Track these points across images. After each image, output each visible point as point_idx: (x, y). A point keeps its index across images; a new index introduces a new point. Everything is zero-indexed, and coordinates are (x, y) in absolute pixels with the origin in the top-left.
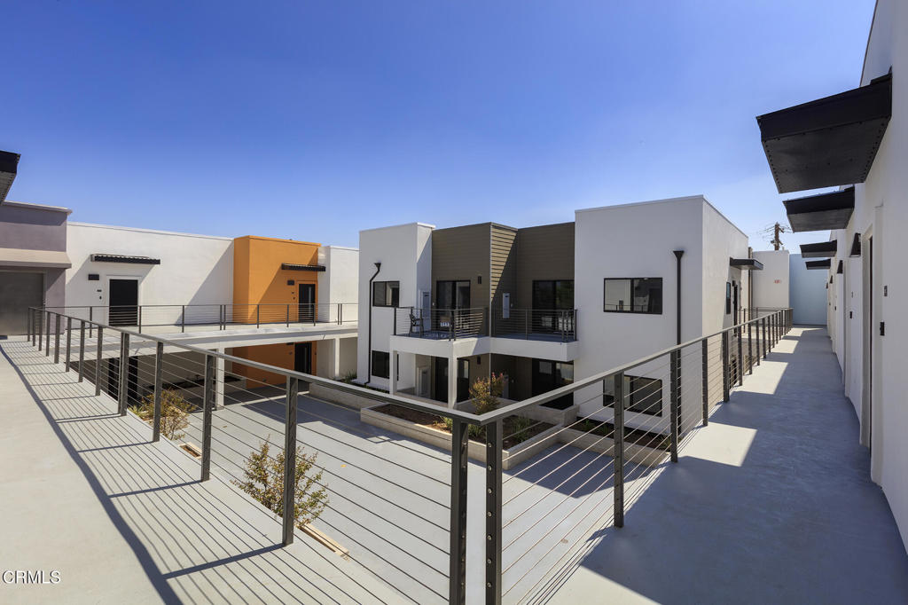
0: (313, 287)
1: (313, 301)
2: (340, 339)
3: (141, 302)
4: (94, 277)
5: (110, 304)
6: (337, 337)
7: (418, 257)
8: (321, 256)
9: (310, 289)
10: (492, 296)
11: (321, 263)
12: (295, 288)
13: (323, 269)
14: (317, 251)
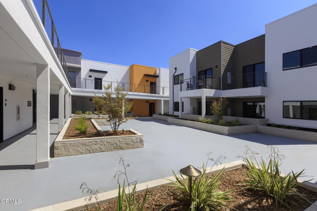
2: (164, 100)
4: (90, 76)
6: (163, 99)
7: (191, 61)
8: (157, 72)
9: (154, 84)
10: (222, 73)
11: (157, 75)
13: (158, 76)
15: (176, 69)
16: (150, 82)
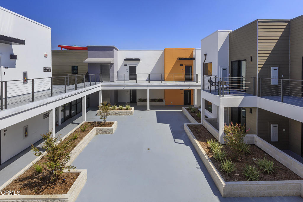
0: (191, 67)
1: (192, 73)
2: (197, 90)
3: (137, 73)
4: (126, 65)
5: (130, 73)
6: (196, 88)
7: (219, 48)
8: (194, 54)
9: (190, 67)
10: (259, 69)
12: (184, 67)
13: (194, 59)
14: (193, 52)
15: (206, 55)
16: (185, 66)
